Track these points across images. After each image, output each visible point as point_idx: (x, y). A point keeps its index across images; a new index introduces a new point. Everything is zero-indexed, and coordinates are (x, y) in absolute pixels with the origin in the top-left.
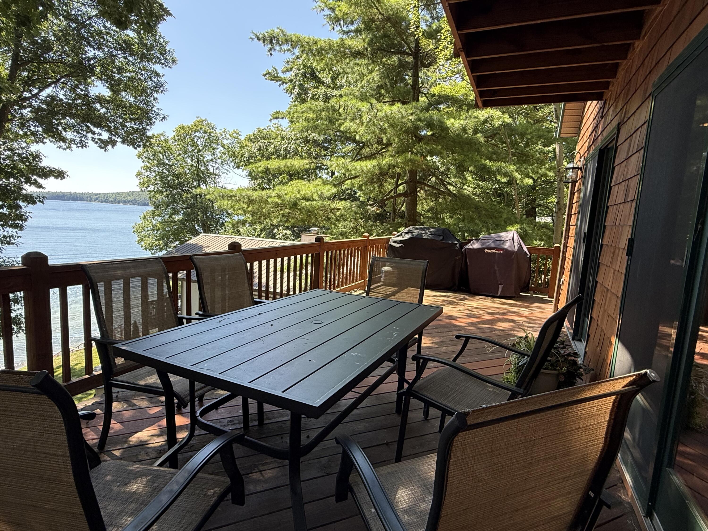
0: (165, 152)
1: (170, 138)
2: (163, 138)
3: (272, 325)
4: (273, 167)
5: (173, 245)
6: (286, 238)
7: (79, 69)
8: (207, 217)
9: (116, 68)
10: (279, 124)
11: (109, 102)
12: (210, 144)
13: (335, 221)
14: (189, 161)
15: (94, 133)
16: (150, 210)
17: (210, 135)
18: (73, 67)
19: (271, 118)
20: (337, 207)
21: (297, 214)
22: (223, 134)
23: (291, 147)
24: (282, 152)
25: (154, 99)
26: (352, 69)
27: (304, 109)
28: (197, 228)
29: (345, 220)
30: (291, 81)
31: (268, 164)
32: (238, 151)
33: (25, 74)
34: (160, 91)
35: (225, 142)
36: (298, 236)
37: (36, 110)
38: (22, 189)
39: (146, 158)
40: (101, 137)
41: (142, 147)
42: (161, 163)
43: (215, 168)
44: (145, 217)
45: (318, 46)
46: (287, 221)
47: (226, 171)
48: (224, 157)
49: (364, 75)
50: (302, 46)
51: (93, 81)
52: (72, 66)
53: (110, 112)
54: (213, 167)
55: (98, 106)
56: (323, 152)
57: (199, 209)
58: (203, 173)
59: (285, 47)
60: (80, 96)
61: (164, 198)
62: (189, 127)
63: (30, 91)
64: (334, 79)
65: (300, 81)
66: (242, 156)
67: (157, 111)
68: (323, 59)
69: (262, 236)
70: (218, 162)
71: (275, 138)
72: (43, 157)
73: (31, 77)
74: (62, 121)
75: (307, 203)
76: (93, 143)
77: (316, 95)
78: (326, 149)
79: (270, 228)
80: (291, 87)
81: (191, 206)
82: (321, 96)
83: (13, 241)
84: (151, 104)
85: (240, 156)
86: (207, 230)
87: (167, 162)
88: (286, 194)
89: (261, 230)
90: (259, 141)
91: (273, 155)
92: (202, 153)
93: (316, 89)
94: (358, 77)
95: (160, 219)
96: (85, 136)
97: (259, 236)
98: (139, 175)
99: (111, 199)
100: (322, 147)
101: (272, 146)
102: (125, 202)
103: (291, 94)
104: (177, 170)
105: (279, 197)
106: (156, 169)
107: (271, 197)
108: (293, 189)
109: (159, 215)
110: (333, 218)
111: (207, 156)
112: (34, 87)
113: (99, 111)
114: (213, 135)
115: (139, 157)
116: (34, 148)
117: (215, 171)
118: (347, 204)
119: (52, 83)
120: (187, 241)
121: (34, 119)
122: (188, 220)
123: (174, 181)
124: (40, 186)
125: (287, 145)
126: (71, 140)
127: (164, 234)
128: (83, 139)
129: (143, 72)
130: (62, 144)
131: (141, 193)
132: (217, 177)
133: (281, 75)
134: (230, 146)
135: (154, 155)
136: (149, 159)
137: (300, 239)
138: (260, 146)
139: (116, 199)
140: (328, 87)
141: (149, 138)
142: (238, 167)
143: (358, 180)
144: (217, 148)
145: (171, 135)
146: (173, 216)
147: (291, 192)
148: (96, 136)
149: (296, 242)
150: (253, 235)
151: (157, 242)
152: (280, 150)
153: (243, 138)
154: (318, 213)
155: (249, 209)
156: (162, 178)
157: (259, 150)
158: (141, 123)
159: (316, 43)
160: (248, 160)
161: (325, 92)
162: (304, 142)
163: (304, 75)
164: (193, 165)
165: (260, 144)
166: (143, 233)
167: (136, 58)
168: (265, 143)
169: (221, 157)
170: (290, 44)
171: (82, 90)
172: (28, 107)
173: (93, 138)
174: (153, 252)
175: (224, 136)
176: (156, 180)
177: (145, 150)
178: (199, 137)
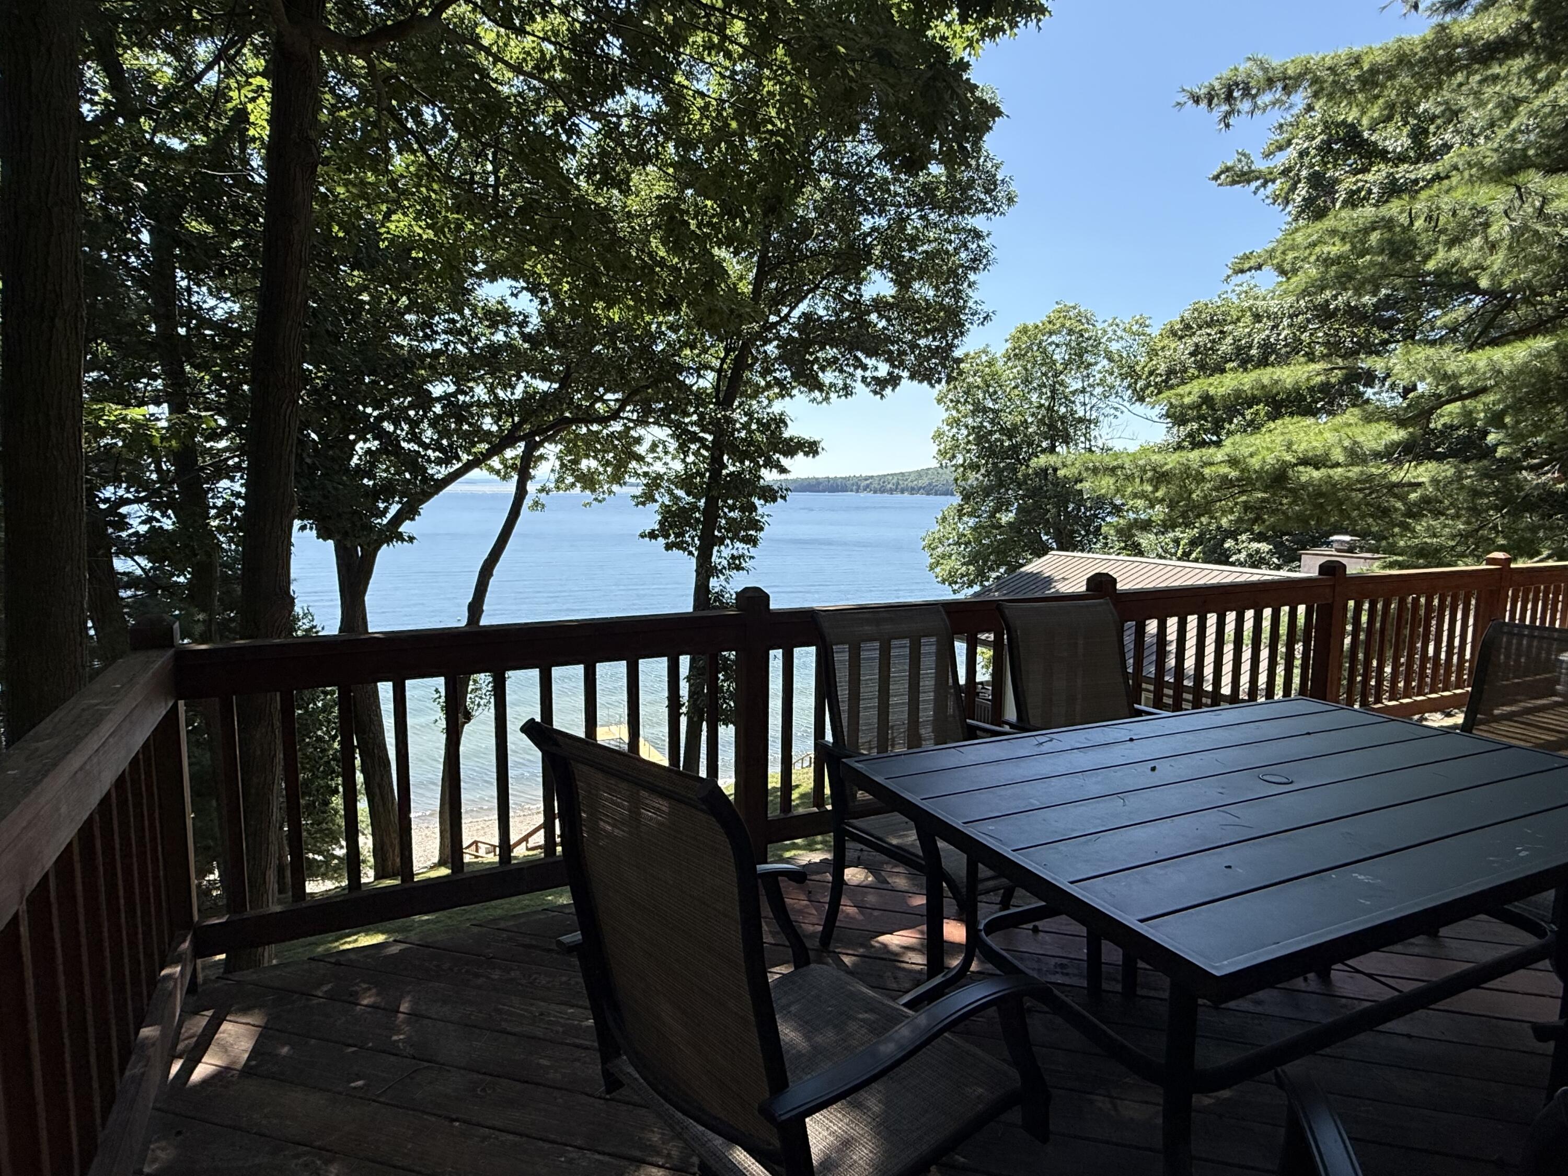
0: (988, 386)
1: (998, 355)
2: (984, 358)
3: (1153, 769)
4: (1222, 391)
5: (994, 575)
6: (1256, 561)
7: (848, 258)
8: (1067, 514)
9: (906, 240)
10: (1253, 283)
11: (891, 306)
12: (1081, 356)
13: (1404, 515)
14: (1034, 397)
15: (865, 368)
16: (955, 504)
17: (1082, 336)
18: (839, 257)
19: (1230, 272)
20: (1409, 478)
21: (1285, 501)
22: (1109, 329)
23: (1279, 335)
24: (1254, 352)
25: (970, 286)
26: (1477, 94)
27: (1315, 237)
28: (1045, 538)
29: (1437, 514)
30: (1285, 172)
31: (1211, 384)
32: (1142, 364)
33: (773, 285)
34: (981, 266)
35: (1114, 347)
36: (1291, 558)
37: (785, 342)
38: (760, 477)
39: (952, 401)
40: (876, 374)
41: (944, 381)
42: (979, 409)
43: (1088, 408)
44: (944, 519)
45: (1362, 68)
46: (1258, 519)
47: (1112, 411)
48: (1110, 380)
49: (1518, 101)
50: (1316, 80)
51: (869, 273)
52: (838, 254)
53: (893, 325)
54: (1085, 404)
55: (874, 317)
56: (1379, 335)
57: (1050, 498)
58: (1063, 418)
59: (1266, 98)
60: (846, 305)
61: (981, 478)
62: (1037, 327)
63: (778, 313)
64: (1419, 135)
65: (1312, 166)
66: (1151, 373)
67: (974, 306)
68: (1377, 97)
69: (1194, 555)
70: (1095, 393)
71: (1238, 320)
72: (789, 422)
73: (782, 288)
74: (819, 355)
75: (1316, 474)
76: (863, 386)
77: (1359, 190)
78: (1387, 325)
79: (1215, 537)
80: (1286, 187)
81: (1033, 493)
82: (1375, 190)
83: (744, 565)
84: (964, 296)
85: (1146, 373)
86: (1067, 543)
87: (991, 405)
88: (1251, 455)
89: (1193, 543)
90: (1194, 333)
91: (1231, 360)
92: (1062, 377)
93: (1360, 176)
94: (1497, 112)
95: (972, 522)
96: (852, 375)
97: (1186, 556)
98: (938, 435)
99: (890, 485)
100: (1373, 324)
101: (1229, 340)
102: (913, 490)
103: (1288, 203)
104: (1008, 420)
105: (1233, 462)
106: (970, 421)
107: (1212, 464)
108: (1273, 441)
109: (970, 515)
110: (1396, 510)
111: (1073, 384)
112: (784, 305)
113: (875, 325)
114: (1086, 335)
115: (939, 401)
116: (778, 407)
117: (1088, 414)
118: (1447, 470)
119: (809, 291)
120: (1022, 565)
121: (782, 359)
122: (1028, 523)
123: (1002, 442)
124: (783, 470)
125: (1267, 332)
126: (832, 385)
127: (978, 553)
128: (848, 381)
129: (953, 237)
130: (817, 394)
131: (940, 471)
132: (1092, 426)
133: (1261, 165)
134: (1125, 355)
135: (967, 393)
136: (958, 402)
137: (1297, 563)
138: (1197, 345)
139: (898, 484)
140: (1402, 159)
141: (958, 361)
142: (1141, 399)
143: (1490, 398)
144: (1096, 363)
145: (1000, 349)
146: (998, 515)
147: (1268, 449)
148: (868, 374)
149: (1284, 574)
150: (1172, 555)
151: (964, 568)
152: (1250, 347)
153: (1155, 331)
154: (1348, 498)
155: (1159, 494)
156: (979, 440)
157: (1192, 354)
158: (945, 336)
159: (1357, 62)
160: (1166, 381)
161: (1390, 175)
162: (1318, 316)
163: (1325, 149)
164: (1042, 406)
165: (1195, 339)
166: (940, 550)
167: (941, 212)
168: (1209, 335)
169: (1102, 382)
170: (1280, 85)
171: (851, 294)
172: (774, 339)
173: (863, 377)
174: (956, 587)
175: (1110, 334)
176: (969, 442)
177: (952, 386)
178: (1057, 346)
